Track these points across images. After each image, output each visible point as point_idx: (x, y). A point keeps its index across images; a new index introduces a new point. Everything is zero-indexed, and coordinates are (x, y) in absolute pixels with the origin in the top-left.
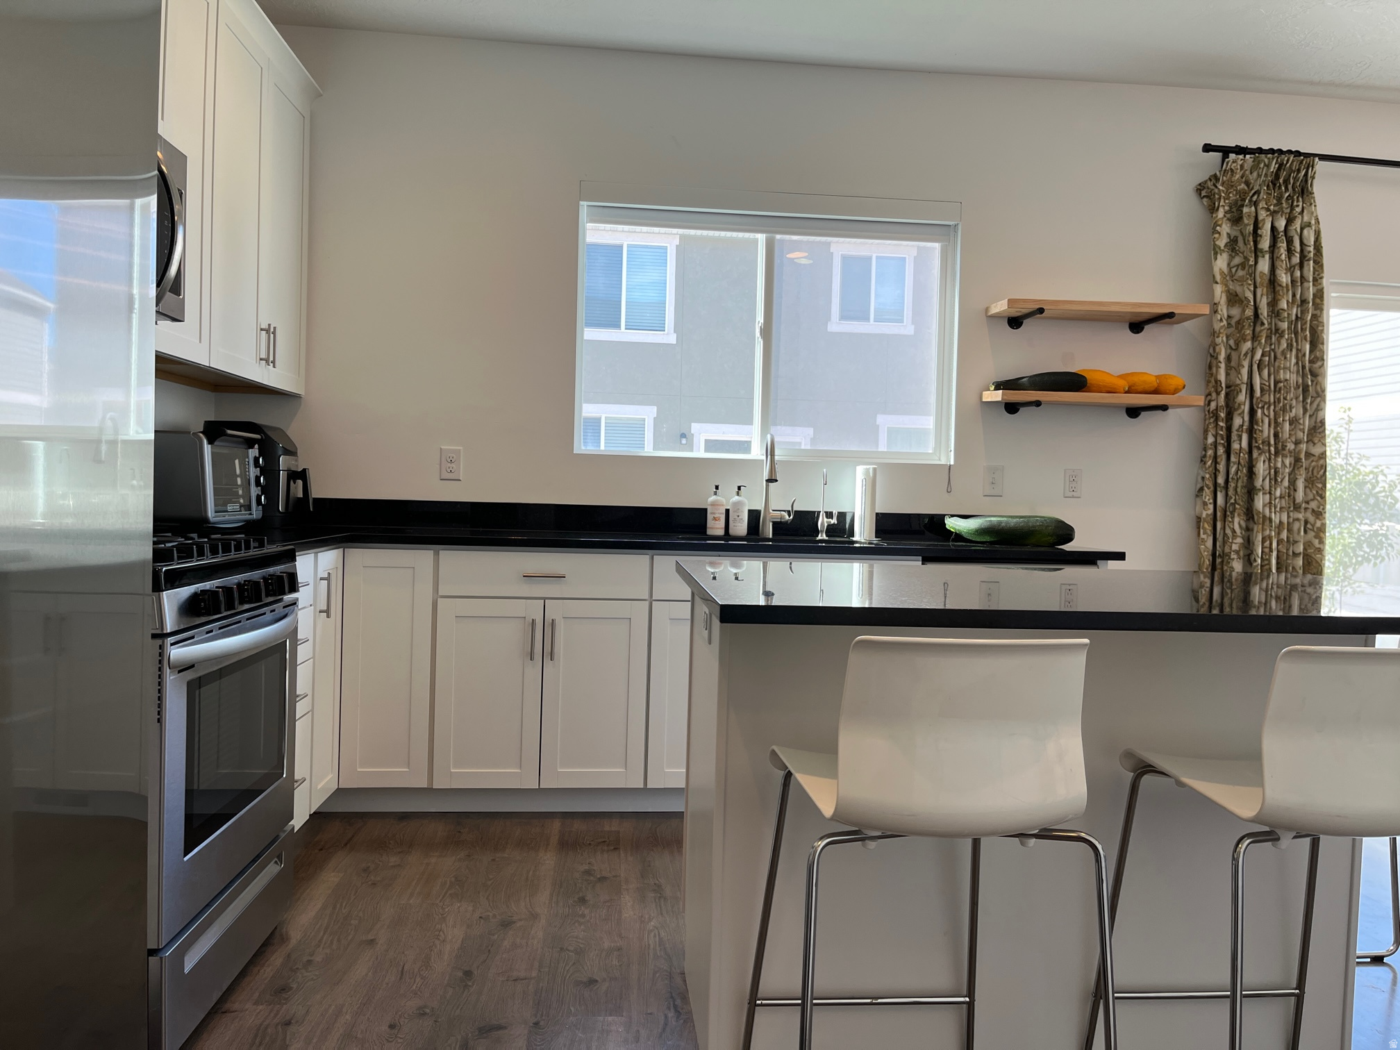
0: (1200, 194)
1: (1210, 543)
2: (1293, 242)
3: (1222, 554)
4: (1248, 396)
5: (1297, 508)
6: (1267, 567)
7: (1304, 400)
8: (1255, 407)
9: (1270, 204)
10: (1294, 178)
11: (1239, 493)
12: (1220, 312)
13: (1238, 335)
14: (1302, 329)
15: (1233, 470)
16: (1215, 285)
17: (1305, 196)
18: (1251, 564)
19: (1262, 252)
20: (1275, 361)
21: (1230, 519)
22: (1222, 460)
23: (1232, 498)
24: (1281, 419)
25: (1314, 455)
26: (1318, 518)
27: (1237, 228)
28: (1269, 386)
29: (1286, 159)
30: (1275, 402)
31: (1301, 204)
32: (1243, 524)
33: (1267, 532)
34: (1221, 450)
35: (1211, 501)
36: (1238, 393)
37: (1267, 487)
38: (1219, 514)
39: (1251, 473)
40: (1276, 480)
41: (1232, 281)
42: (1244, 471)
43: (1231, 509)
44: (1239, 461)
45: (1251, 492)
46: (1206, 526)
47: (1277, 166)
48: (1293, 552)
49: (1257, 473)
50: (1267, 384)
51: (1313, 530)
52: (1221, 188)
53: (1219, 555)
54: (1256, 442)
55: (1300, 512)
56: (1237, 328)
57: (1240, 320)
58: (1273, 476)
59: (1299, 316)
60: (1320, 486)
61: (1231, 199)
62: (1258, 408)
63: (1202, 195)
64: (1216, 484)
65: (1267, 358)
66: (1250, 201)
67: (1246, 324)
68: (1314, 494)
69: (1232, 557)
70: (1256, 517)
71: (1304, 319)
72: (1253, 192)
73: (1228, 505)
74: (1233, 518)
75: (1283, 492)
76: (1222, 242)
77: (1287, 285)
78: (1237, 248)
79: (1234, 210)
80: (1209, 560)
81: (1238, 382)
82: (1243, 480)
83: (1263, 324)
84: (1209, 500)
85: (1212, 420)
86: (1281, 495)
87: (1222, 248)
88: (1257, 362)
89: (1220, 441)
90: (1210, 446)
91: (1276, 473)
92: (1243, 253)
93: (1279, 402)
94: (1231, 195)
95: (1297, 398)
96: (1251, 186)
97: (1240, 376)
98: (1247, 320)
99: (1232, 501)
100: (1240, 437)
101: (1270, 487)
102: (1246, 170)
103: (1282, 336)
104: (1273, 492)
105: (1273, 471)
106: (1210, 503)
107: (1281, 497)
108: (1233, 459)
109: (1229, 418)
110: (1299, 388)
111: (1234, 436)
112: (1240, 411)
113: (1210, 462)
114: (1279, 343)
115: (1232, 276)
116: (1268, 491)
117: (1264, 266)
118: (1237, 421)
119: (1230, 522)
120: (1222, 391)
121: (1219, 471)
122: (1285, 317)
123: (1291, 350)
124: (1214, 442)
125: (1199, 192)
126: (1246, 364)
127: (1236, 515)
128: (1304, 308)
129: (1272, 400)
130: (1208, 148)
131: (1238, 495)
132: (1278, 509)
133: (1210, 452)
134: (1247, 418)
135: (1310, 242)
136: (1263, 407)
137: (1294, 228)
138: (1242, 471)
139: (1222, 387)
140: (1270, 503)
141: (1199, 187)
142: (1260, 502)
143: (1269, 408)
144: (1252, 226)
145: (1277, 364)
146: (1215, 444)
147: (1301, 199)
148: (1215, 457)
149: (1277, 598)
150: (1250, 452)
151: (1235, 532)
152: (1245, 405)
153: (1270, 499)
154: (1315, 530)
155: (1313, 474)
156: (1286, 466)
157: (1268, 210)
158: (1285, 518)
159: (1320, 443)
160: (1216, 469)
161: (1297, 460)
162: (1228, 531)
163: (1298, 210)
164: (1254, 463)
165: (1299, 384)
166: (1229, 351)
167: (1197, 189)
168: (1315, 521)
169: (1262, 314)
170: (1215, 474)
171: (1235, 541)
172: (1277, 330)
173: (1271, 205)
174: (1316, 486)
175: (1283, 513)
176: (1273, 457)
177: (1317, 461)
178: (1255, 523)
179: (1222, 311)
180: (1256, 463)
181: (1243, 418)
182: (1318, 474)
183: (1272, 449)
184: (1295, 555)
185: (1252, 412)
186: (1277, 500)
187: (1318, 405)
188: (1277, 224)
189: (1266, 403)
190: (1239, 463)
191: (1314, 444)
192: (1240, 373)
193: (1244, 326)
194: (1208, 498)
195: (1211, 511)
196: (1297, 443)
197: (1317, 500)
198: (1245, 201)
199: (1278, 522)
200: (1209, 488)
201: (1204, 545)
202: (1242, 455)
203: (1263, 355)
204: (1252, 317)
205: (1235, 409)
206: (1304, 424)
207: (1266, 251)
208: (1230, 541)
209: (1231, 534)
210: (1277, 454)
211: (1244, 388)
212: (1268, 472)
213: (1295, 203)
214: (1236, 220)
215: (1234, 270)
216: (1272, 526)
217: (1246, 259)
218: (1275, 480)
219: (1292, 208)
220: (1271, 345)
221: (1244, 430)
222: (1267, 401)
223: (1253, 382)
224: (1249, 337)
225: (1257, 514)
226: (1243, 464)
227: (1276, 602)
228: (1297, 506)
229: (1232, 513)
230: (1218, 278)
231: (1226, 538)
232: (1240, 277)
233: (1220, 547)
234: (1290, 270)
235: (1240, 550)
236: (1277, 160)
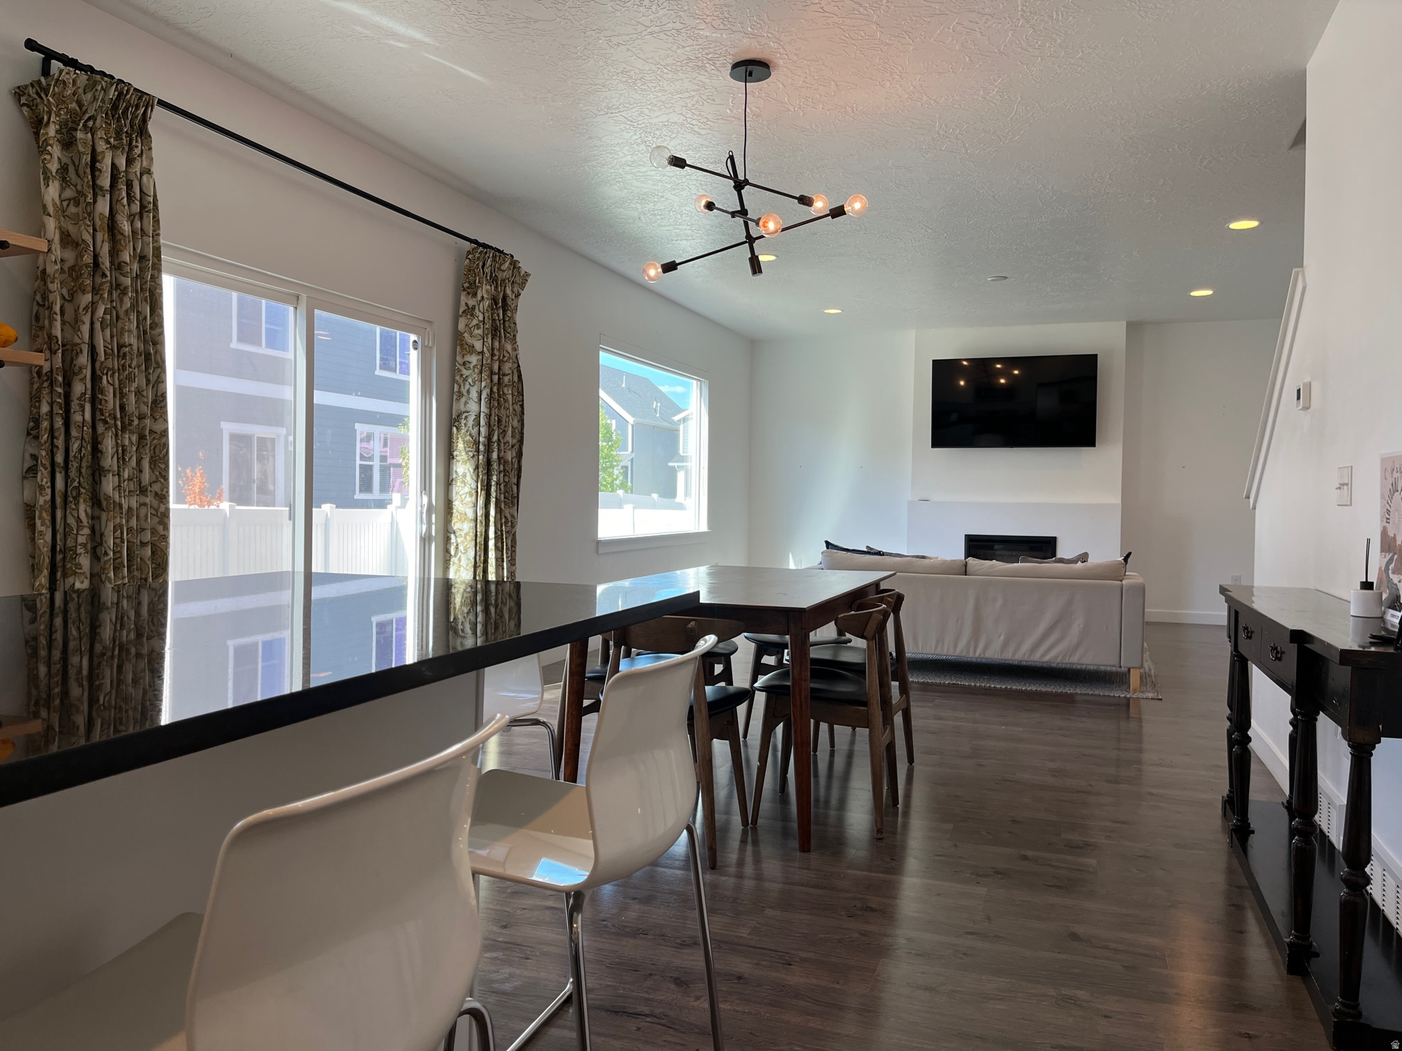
0: (20, 100)
1: (48, 537)
2: (132, 187)
3: (63, 549)
4: (89, 358)
5: (143, 491)
6: (119, 560)
7: (147, 369)
8: (99, 372)
9: (109, 135)
10: (133, 114)
11: (84, 475)
12: (54, 252)
13: (73, 284)
14: (141, 289)
15: (75, 446)
16: (46, 218)
17: (143, 138)
18: (98, 559)
19: (102, 191)
20: (117, 321)
21: (74, 507)
22: (61, 434)
23: (75, 481)
24: (127, 389)
25: (156, 433)
26: (162, 502)
27: (67, 155)
28: (112, 350)
29: (126, 88)
30: (119, 369)
31: (140, 145)
32: (89, 510)
33: (118, 520)
34: (59, 422)
35: (49, 484)
36: (77, 354)
37: (116, 468)
38: (59, 500)
39: (96, 451)
40: (124, 459)
41: (64, 217)
42: (89, 448)
43: (74, 494)
44: (82, 436)
45: (97, 472)
46: (44, 514)
47: (116, 93)
48: (141, 541)
49: (104, 450)
50: (110, 347)
51: (157, 516)
52: (51, 99)
53: (60, 549)
54: (102, 415)
55: (147, 497)
56: (70, 275)
57: (74, 266)
58: (120, 455)
59: (138, 273)
60: (163, 466)
61: (62, 117)
62: (103, 374)
63: (22, 102)
64: (53, 463)
65: (108, 317)
66: (85, 125)
67: (85, 272)
68: (156, 475)
69: (78, 552)
70: (104, 503)
71: (143, 278)
72: (87, 116)
73: (69, 489)
74: (77, 504)
75: (131, 474)
76: (54, 167)
77: (129, 235)
78: (68, 179)
79: (64, 131)
80: (48, 557)
81: (77, 340)
82: (88, 459)
83: (104, 275)
84: (47, 483)
85: (46, 384)
86: (129, 476)
87: (54, 174)
88: (100, 320)
89: (57, 410)
90: (45, 417)
91: (124, 451)
92: (75, 186)
93: (124, 370)
94: (62, 112)
95: (139, 367)
96: (84, 108)
97: (79, 333)
98: (87, 267)
99: (76, 484)
100: (82, 407)
101: (118, 467)
102: (79, 88)
103: (124, 292)
104: (121, 474)
105: (120, 451)
106: (48, 488)
107: (130, 479)
108: (74, 433)
109: (68, 384)
110: (141, 355)
111: (75, 406)
112: (81, 376)
113: (46, 435)
114: (121, 301)
115: (64, 211)
116: (116, 473)
117: (103, 206)
118: (78, 388)
119: (74, 509)
120: (59, 349)
121: (57, 447)
122: (128, 272)
123: (134, 312)
124: (49, 412)
125: (17, 96)
126: (87, 319)
127: (81, 500)
128: (144, 265)
129: (116, 368)
130: (31, 45)
131: (83, 477)
132: (127, 493)
133: (45, 424)
134: (89, 385)
135: (150, 192)
136: (107, 374)
137: (134, 171)
138: (86, 449)
139: (59, 344)
140: (119, 486)
141: (17, 90)
142: (109, 485)
143: (112, 376)
144: (89, 155)
145: (120, 325)
146: (51, 414)
147: (139, 140)
148: (52, 430)
149: (129, 597)
150: (94, 427)
151: (81, 522)
152: (86, 369)
153: (119, 482)
154: (159, 515)
155: (155, 453)
156: (132, 443)
157: (108, 142)
158: (134, 505)
159: (161, 419)
160: (52, 444)
161: (142, 437)
162: (71, 521)
163: (137, 151)
164: (100, 439)
165: (140, 351)
166: (62, 302)
167: (16, 93)
168: (159, 504)
169: (103, 264)
170: (52, 451)
171: (81, 533)
172: (118, 285)
173: (111, 137)
174: (159, 467)
175: (131, 498)
176: (120, 432)
177: (159, 439)
178: (103, 510)
179: (56, 251)
180: (103, 439)
181: (85, 384)
182: (161, 453)
183: (119, 423)
184: (143, 544)
185: (95, 378)
186: (126, 483)
187: (158, 377)
188: (116, 162)
189: (109, 369)
190: (82, 438)
191: (156, 420)
192: (79, 330)
193: (81, 274)
194: (45, 480)
195: (48, 498)
196: (141, 417)
197: (160, 481)
198: (79, 125)
199: (127, 507)
200: (46, 469)
201: (43, 539)
202: (85, 428)
203: (105, 313)
204: (92, 265)
205: (74, 373)
206: (147, 398)
207: (107, 190)
208: (75, 532)
209: (76, 524)
210: (124, 429)
211: (85, 348)
212: (115, 449)
213: (134, 143)
214: (68, 144)
215: (65, 204)
216: (122, 513)
217: (81, 193)
218: (122, 459)
219: (131, 148)
220: (112, 301)
221: (87, 399)
222: (111, 367)
223: (96, 343)
224: (90, 288)
225: (106, 499)
226: (87, 439)
227: (128, 601)
228: (144, 489)
229: (76, 498)
230: (51, 209)
231: (67, 529)
232: (73, 214)
233: (61, 540)
234: (131, 218)
235: (87, 543)
236: (116, 87)
